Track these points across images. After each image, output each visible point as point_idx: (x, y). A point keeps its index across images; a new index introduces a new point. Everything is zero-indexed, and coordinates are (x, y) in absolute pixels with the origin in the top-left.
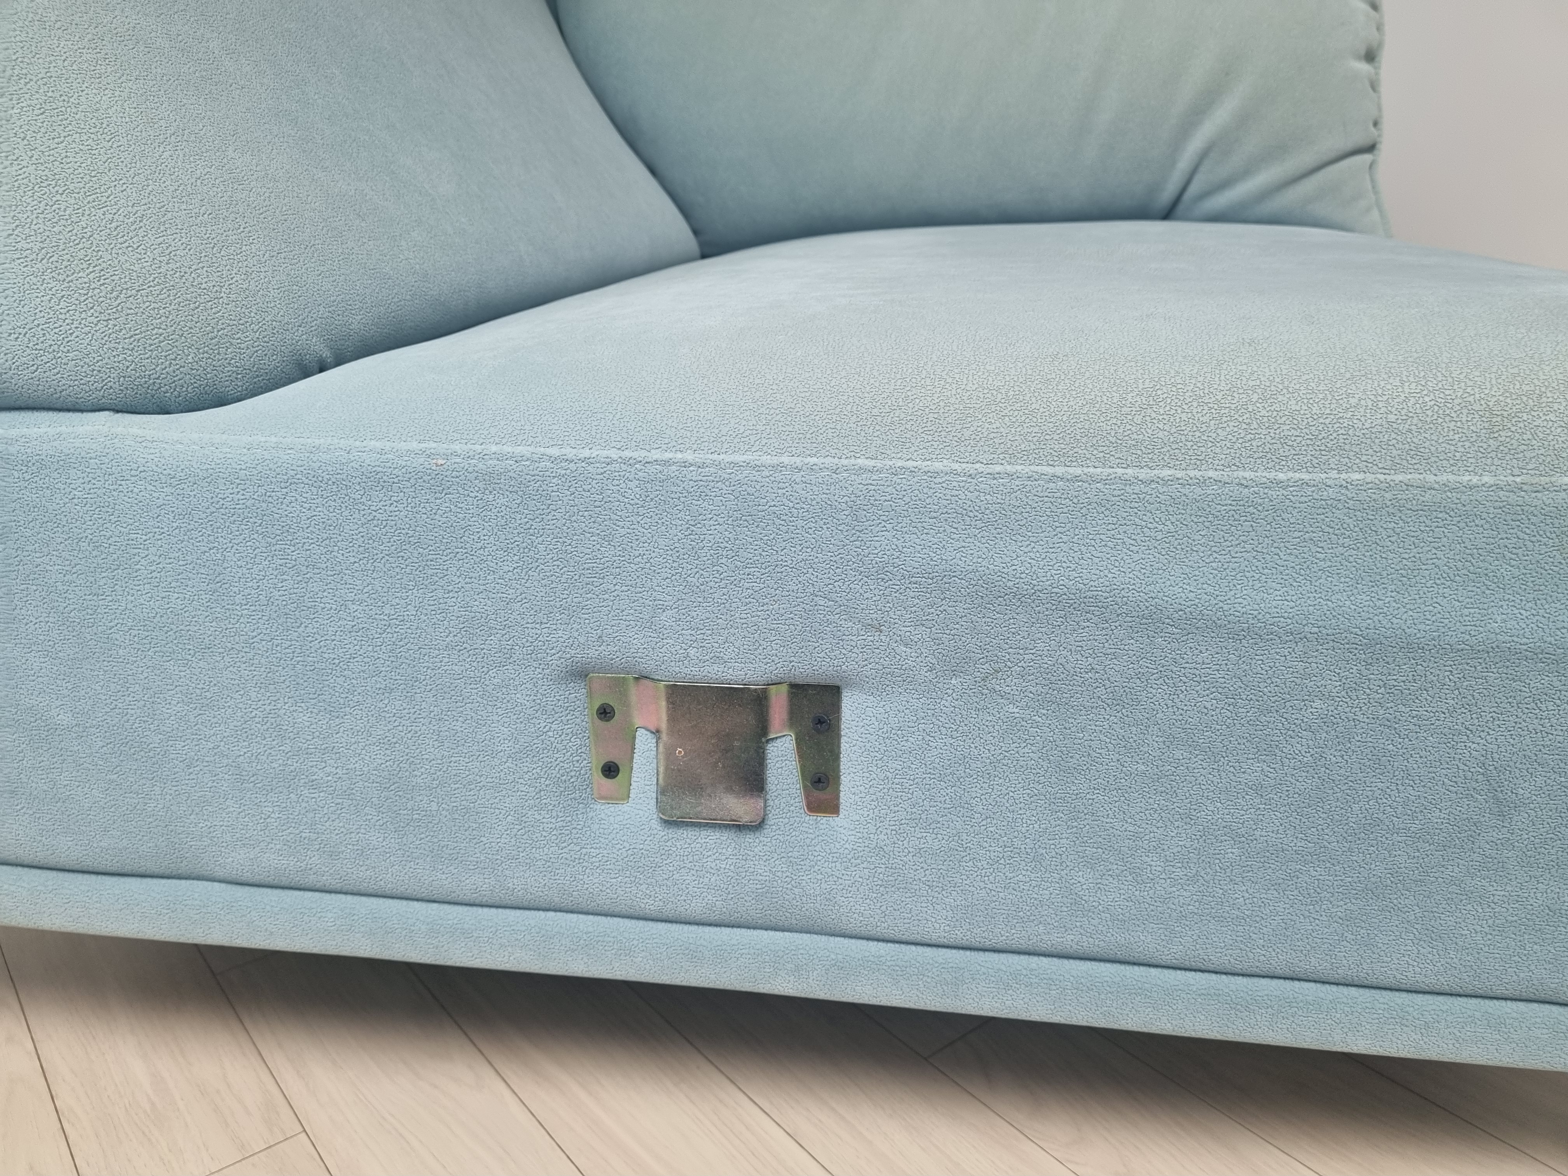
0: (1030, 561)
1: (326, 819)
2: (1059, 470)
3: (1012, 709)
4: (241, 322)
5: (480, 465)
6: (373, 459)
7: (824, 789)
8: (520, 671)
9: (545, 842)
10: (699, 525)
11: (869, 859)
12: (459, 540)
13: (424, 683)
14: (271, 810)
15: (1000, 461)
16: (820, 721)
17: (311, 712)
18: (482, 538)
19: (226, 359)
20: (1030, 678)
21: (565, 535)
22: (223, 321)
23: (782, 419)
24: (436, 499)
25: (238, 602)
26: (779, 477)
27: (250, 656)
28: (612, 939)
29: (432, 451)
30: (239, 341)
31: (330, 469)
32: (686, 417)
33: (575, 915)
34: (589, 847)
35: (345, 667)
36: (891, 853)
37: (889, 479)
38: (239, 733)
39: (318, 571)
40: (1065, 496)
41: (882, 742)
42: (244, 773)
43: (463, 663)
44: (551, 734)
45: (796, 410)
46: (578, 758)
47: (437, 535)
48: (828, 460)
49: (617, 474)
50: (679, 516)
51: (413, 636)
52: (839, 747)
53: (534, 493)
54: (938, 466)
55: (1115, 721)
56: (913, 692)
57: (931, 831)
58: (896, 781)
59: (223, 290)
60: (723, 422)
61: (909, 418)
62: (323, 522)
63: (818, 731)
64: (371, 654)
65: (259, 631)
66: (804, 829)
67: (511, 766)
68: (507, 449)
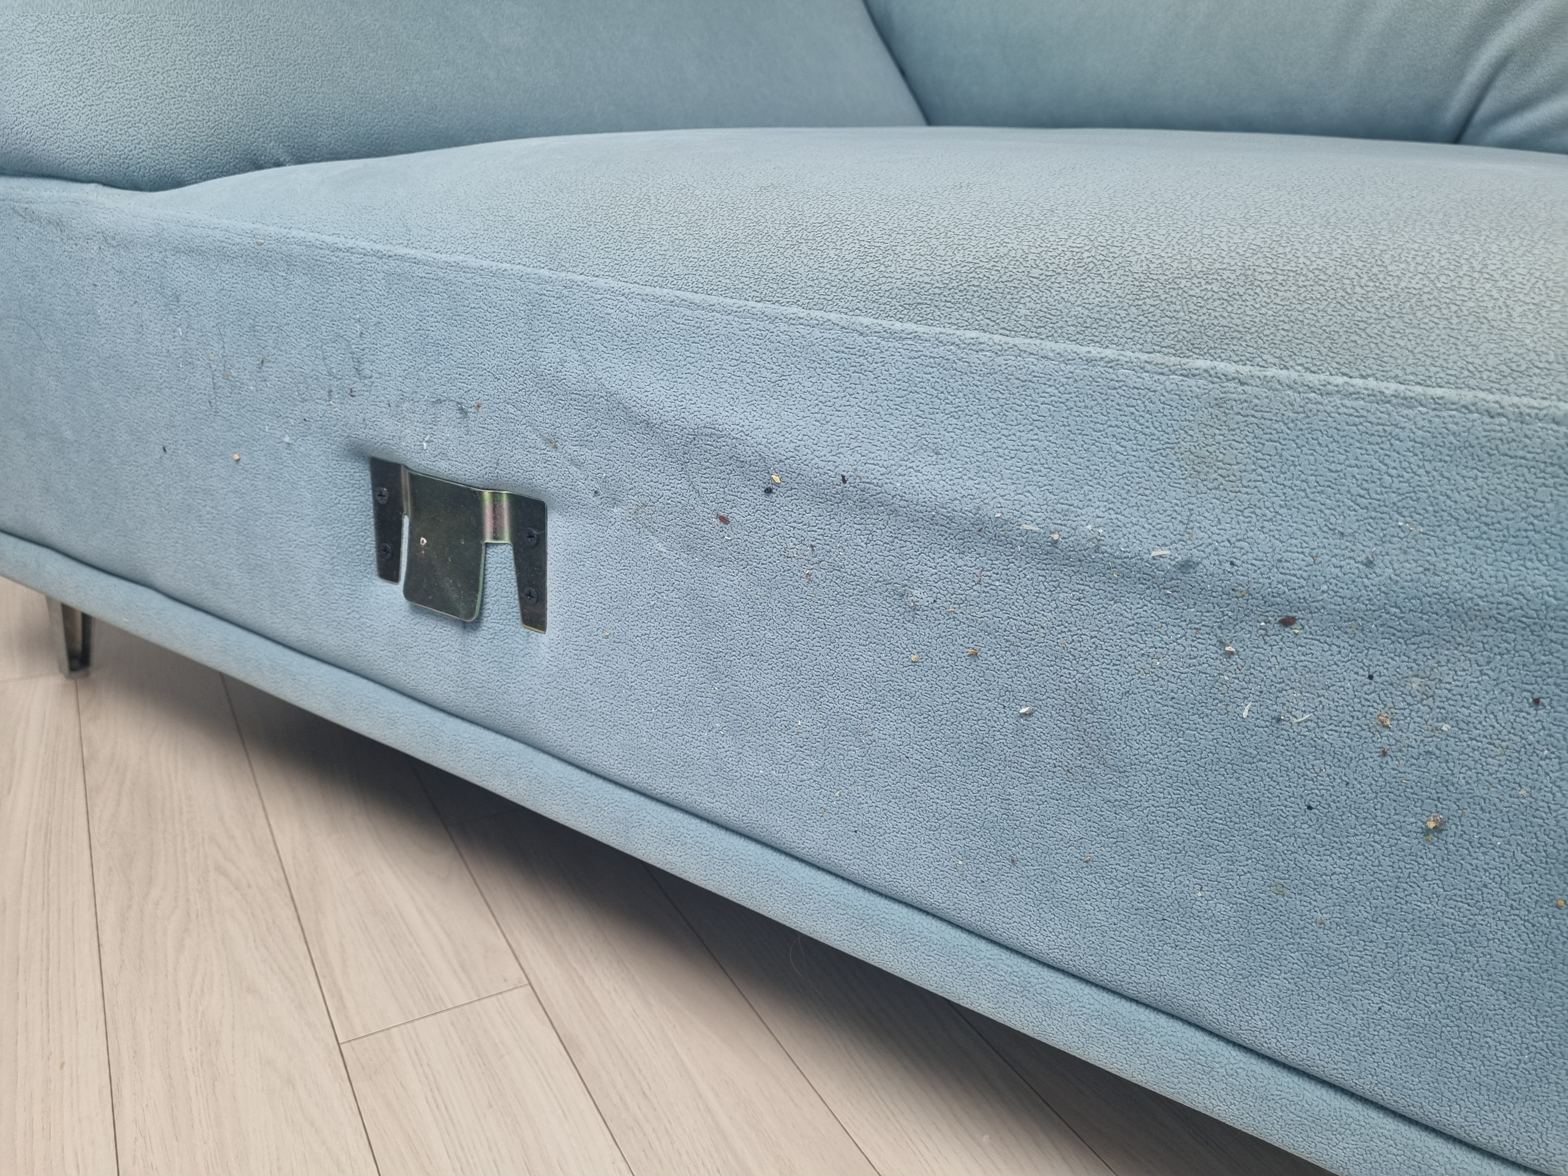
0: (660, 389)
2: (700, 298)
4: (199, 119)
5: (284, 248)
7: (534, 603)
9: (337, 605)
12: (273, 315)
16: (530, 535)
18: (287, 314)
19: (182, 149)
22: (183, 116)
24: (259, 275)
26: (478, 279)
30: (195, 135)
39: (193, 331)
40: (699, 325)
43: (281, 429)
47: (259, 308)
49: (370, 265)
52: (545, 564)
59: (189, 89)
62: (195, 288)
63: (530, 545)
64: (227, 411)
68: (303, 234)
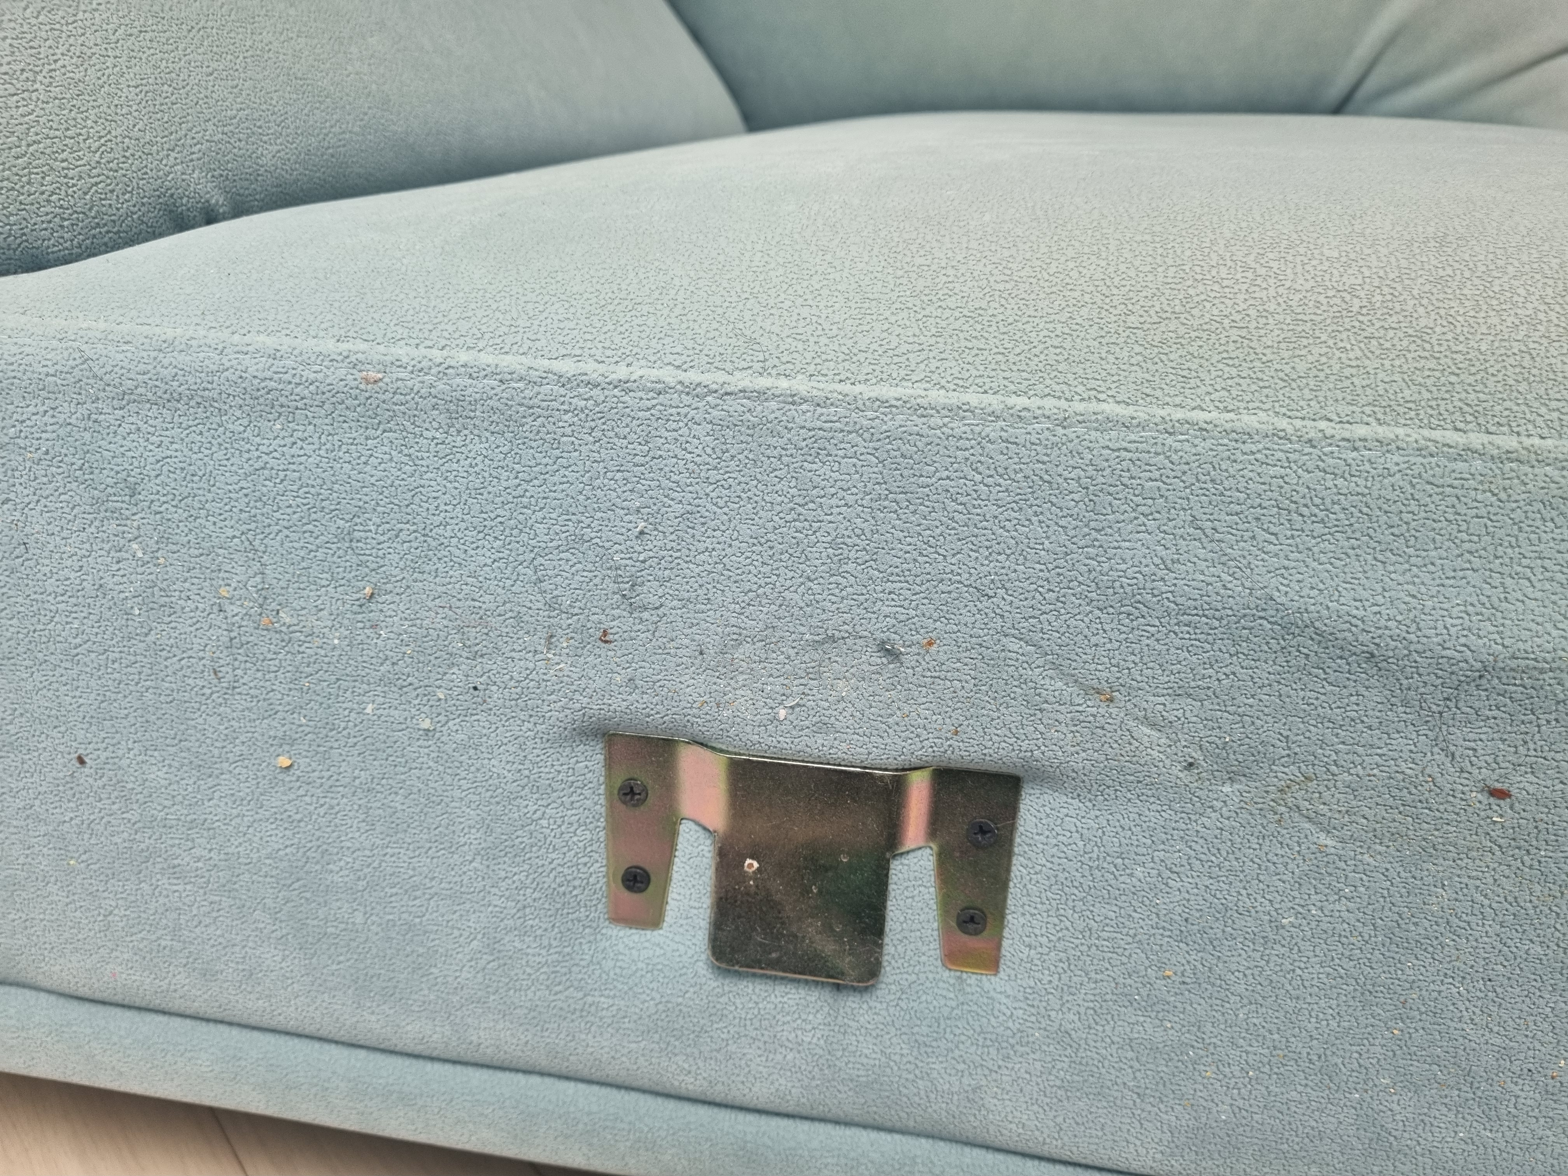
0: (1408, 599)
1: (195, 923)
2: (1477, 439)
3: (1324, 839)
4: (69, 133)
5: (440, 386)
6: (261, 366)
7: (977, 933)
8: (499, 724)
9: (530, 983)
10: (811, 506)
11: (1044, 1048)
12: (404, 509)
13: (345, 733)
14: (114, 904)
15: (1366, 419)
16: (982, 830)
17: (170, 766)
18: (442, 507)
19: (42, 193)
20: (1368, 794)
21: (581, 509)
22: (37, 129)
23: (965, 328)
24: (367, 439)
25: (50, 589)
26: (958, 427)
27: (73, 673)
28: (627, 1127)
29: (360, 356)
30: (65, 164)
31: (191, 380)
32: (795, 317)
33: (572, 1084)
34: (596, 993)
35: (221, 700)
36: (1082, 1042)
37: (1159, 441)
38: (61, 788)
39: (175, 548)
40: (1486, 486)
41: (1087, 873)
42: (71, 848)
43: (407, 707)
44: (544, 823)
45: (990, 312)
46: (586, 859)
47: (367, 499)
48: (1049, 403)
49: (674, 411)
50: (778, 488)
51: (326, 660)
52: (1008, 870)
53: (531, 436)
54: (1249, 421)
55: (1507, 872)
56: (1152, 800)
57: (1153, 1015)
58: (1105, 935)
60: (860, 329)
61: (1193, 335)
62: (183, 469)
63: (977, 846)
64: (261, 684)
65: (85, 637)
66: (940, 992)
67: (481, 867)
68: (487, 359)
